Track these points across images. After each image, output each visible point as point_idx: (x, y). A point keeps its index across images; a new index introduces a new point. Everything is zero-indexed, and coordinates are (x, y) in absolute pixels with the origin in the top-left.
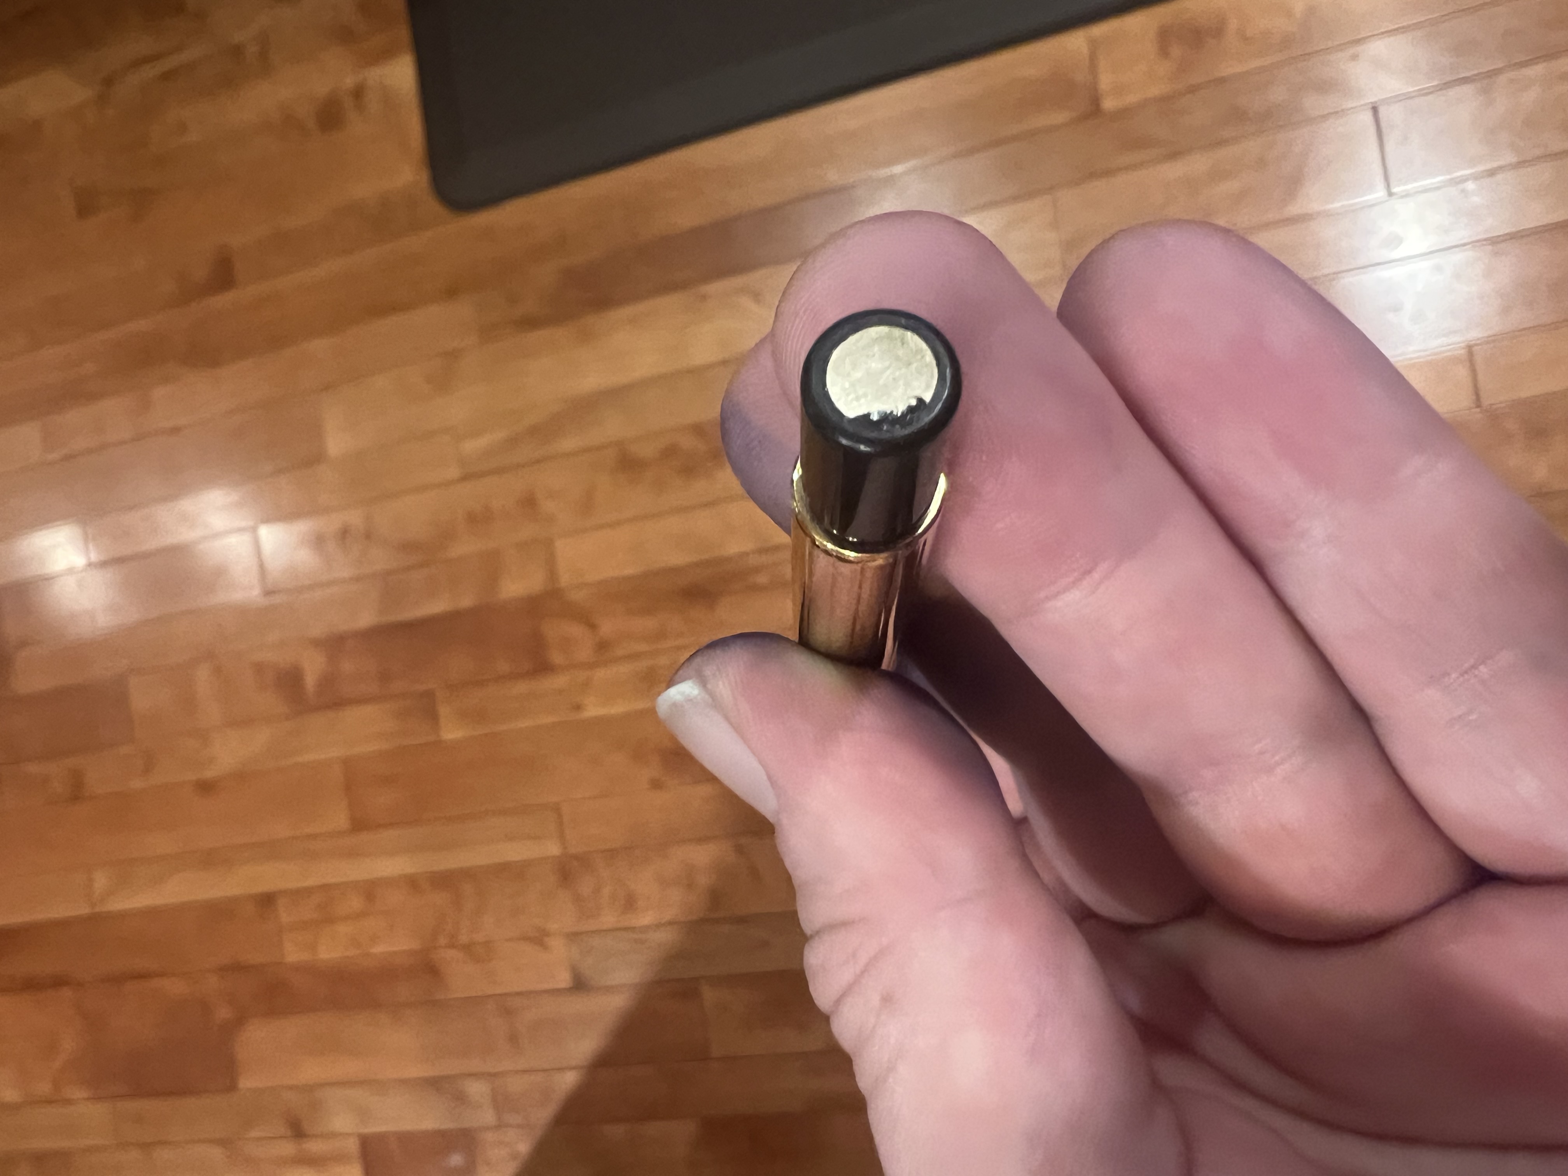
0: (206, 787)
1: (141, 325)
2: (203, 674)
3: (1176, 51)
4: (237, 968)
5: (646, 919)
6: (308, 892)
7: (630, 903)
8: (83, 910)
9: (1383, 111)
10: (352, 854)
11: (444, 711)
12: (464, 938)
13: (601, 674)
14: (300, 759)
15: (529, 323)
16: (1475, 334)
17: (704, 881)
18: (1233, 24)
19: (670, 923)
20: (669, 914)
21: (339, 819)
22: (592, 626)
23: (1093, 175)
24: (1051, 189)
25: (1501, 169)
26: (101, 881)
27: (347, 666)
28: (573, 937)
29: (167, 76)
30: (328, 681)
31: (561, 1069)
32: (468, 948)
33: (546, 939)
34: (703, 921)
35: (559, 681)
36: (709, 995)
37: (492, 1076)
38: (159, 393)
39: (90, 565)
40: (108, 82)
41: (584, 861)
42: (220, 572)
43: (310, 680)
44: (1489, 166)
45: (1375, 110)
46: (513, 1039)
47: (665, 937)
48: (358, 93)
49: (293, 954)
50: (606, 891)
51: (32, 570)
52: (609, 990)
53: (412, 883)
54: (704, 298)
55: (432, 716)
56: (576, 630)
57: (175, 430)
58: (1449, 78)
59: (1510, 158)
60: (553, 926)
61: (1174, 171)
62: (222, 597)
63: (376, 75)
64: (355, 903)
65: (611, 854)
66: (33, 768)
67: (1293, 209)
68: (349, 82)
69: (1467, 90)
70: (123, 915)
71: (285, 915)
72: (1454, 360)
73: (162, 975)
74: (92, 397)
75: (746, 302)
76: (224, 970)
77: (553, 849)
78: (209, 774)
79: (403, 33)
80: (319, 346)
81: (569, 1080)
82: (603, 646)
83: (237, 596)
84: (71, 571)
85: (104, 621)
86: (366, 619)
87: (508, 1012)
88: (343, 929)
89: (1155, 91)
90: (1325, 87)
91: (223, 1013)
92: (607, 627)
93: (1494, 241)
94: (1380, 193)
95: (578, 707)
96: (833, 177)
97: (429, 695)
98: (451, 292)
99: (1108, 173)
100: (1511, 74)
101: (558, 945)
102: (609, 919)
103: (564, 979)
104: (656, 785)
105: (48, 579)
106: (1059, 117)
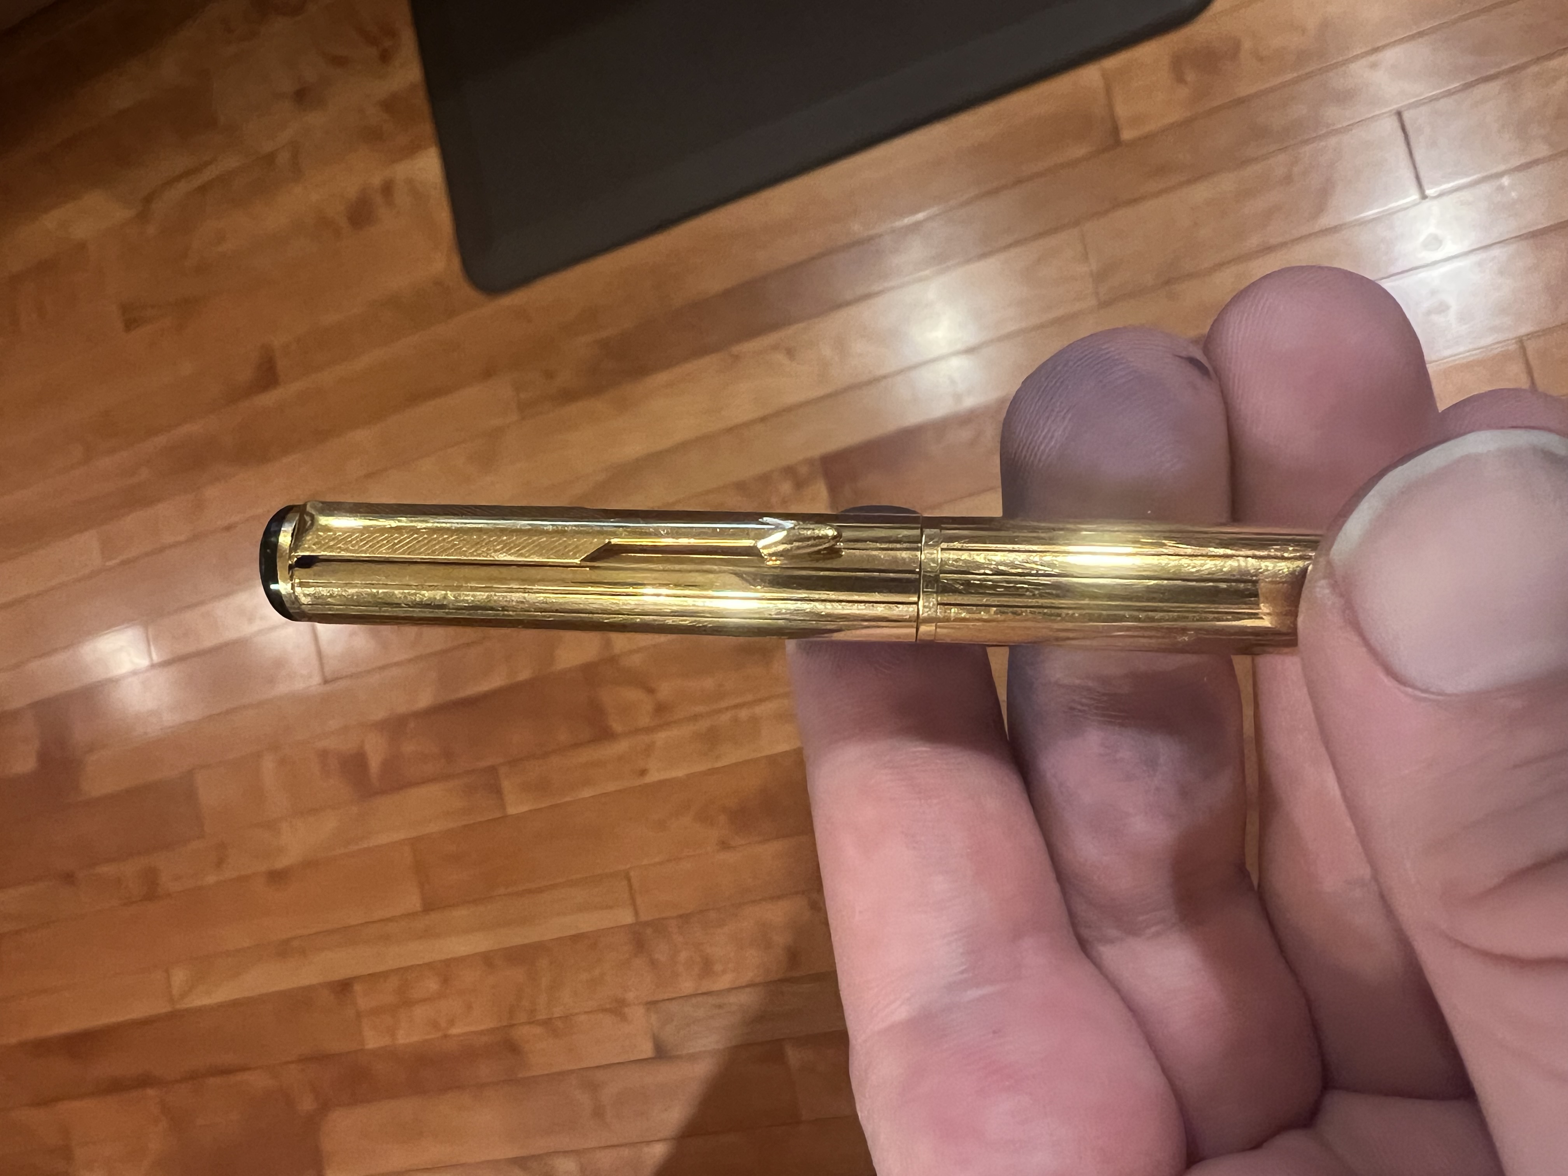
0: (277, 877)
1: (193, 428)
2: (268, 764)
3: (1191, 76)
4: (320, 1058)
5: (724, 982)
6: (384, 975)
7: (707, 968)
8: (161, 1007)
9: (1406, 116)
10: (427, 934)
11: (506, 785)
12: (542, 1016)
13: (661, 737)
14: (365, 845)
15: (568, 396)
16: (1524, 329)
17: (781, 939)
18: (1247, 45)
19: (751, 985)
20: (748, 976)
21: (412, 901)
22: (651, 691)
23: (1117, 205)
24: (1076, 223)
25: (1536, 162)
26: (179, 977)
27: (409, 748)
28: (651, 1005)
29: (203, 189)
30: (391, 765)
31: (648, 1143)
32: (547, 1023)
33: (626, 1010)
34: (782, 981)
35: (621, 747)
36: (794, 1056)
37: (576, 1152)
38: (211, 492)
39: (153, 666)
40: (148, 200)
41: (659, 926)
42: (280, 663)
43: (375, 763)
44: (1523, 160)
45: (1399, 114)
46: (598, 1113)
47: (747, 999)
48: (387, 189)
49: (373, 1040)
50: (683, 956)
51: (98, 674)
52: (693, 1058)
53: (487, 959)
54: (737, 358)
55: (496, 791)
56: (632, 695)
57: (228, 528)
58: (1471, 78)
59: (1542, 150)
60: (631, 996)
61: (1200, 192)
62: (282, 688)
63: (402, 170)
64: (432, 985)
65: (685, 918)
66: (105, 869)
67: (1325, 221)
68: (377, 180)
69: (1494, 87)
70: (200, 1011)
71: (363, 1000)
72: (1505, 357)
73: (243, 1069)
74: (147, 502)
75: (780, 357)
76: (303, 1060)
77: (626, 917)
78: (281, 863)
79: (427, 128)
80: (362, 436)
81: (658, 1152)
82: (661, 709)
83: (299, 686)
84: (134, 673)
85: (170, 719)
86: (425, 700)
87: (593, 1087)
88: (420, 1012)
89: (1176, 115)
90: (1345, 97)
91: (307, 1104)
92: (666, 690)
93: (1534, 235)
94: (1415, 196)
95: (643, 772)
96: (857, 228)
97: (493, 770)
98: (488, 373)
99: (1135, 201)
100: (1534, 69)
101: (637, 1013)
102: (687, 985)
103: (646, 1049)
104: (724, 845)
105: (114, 681)
106: (1079, 151)
